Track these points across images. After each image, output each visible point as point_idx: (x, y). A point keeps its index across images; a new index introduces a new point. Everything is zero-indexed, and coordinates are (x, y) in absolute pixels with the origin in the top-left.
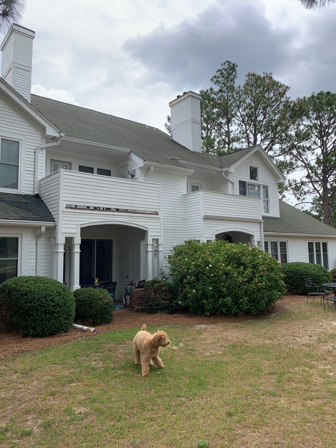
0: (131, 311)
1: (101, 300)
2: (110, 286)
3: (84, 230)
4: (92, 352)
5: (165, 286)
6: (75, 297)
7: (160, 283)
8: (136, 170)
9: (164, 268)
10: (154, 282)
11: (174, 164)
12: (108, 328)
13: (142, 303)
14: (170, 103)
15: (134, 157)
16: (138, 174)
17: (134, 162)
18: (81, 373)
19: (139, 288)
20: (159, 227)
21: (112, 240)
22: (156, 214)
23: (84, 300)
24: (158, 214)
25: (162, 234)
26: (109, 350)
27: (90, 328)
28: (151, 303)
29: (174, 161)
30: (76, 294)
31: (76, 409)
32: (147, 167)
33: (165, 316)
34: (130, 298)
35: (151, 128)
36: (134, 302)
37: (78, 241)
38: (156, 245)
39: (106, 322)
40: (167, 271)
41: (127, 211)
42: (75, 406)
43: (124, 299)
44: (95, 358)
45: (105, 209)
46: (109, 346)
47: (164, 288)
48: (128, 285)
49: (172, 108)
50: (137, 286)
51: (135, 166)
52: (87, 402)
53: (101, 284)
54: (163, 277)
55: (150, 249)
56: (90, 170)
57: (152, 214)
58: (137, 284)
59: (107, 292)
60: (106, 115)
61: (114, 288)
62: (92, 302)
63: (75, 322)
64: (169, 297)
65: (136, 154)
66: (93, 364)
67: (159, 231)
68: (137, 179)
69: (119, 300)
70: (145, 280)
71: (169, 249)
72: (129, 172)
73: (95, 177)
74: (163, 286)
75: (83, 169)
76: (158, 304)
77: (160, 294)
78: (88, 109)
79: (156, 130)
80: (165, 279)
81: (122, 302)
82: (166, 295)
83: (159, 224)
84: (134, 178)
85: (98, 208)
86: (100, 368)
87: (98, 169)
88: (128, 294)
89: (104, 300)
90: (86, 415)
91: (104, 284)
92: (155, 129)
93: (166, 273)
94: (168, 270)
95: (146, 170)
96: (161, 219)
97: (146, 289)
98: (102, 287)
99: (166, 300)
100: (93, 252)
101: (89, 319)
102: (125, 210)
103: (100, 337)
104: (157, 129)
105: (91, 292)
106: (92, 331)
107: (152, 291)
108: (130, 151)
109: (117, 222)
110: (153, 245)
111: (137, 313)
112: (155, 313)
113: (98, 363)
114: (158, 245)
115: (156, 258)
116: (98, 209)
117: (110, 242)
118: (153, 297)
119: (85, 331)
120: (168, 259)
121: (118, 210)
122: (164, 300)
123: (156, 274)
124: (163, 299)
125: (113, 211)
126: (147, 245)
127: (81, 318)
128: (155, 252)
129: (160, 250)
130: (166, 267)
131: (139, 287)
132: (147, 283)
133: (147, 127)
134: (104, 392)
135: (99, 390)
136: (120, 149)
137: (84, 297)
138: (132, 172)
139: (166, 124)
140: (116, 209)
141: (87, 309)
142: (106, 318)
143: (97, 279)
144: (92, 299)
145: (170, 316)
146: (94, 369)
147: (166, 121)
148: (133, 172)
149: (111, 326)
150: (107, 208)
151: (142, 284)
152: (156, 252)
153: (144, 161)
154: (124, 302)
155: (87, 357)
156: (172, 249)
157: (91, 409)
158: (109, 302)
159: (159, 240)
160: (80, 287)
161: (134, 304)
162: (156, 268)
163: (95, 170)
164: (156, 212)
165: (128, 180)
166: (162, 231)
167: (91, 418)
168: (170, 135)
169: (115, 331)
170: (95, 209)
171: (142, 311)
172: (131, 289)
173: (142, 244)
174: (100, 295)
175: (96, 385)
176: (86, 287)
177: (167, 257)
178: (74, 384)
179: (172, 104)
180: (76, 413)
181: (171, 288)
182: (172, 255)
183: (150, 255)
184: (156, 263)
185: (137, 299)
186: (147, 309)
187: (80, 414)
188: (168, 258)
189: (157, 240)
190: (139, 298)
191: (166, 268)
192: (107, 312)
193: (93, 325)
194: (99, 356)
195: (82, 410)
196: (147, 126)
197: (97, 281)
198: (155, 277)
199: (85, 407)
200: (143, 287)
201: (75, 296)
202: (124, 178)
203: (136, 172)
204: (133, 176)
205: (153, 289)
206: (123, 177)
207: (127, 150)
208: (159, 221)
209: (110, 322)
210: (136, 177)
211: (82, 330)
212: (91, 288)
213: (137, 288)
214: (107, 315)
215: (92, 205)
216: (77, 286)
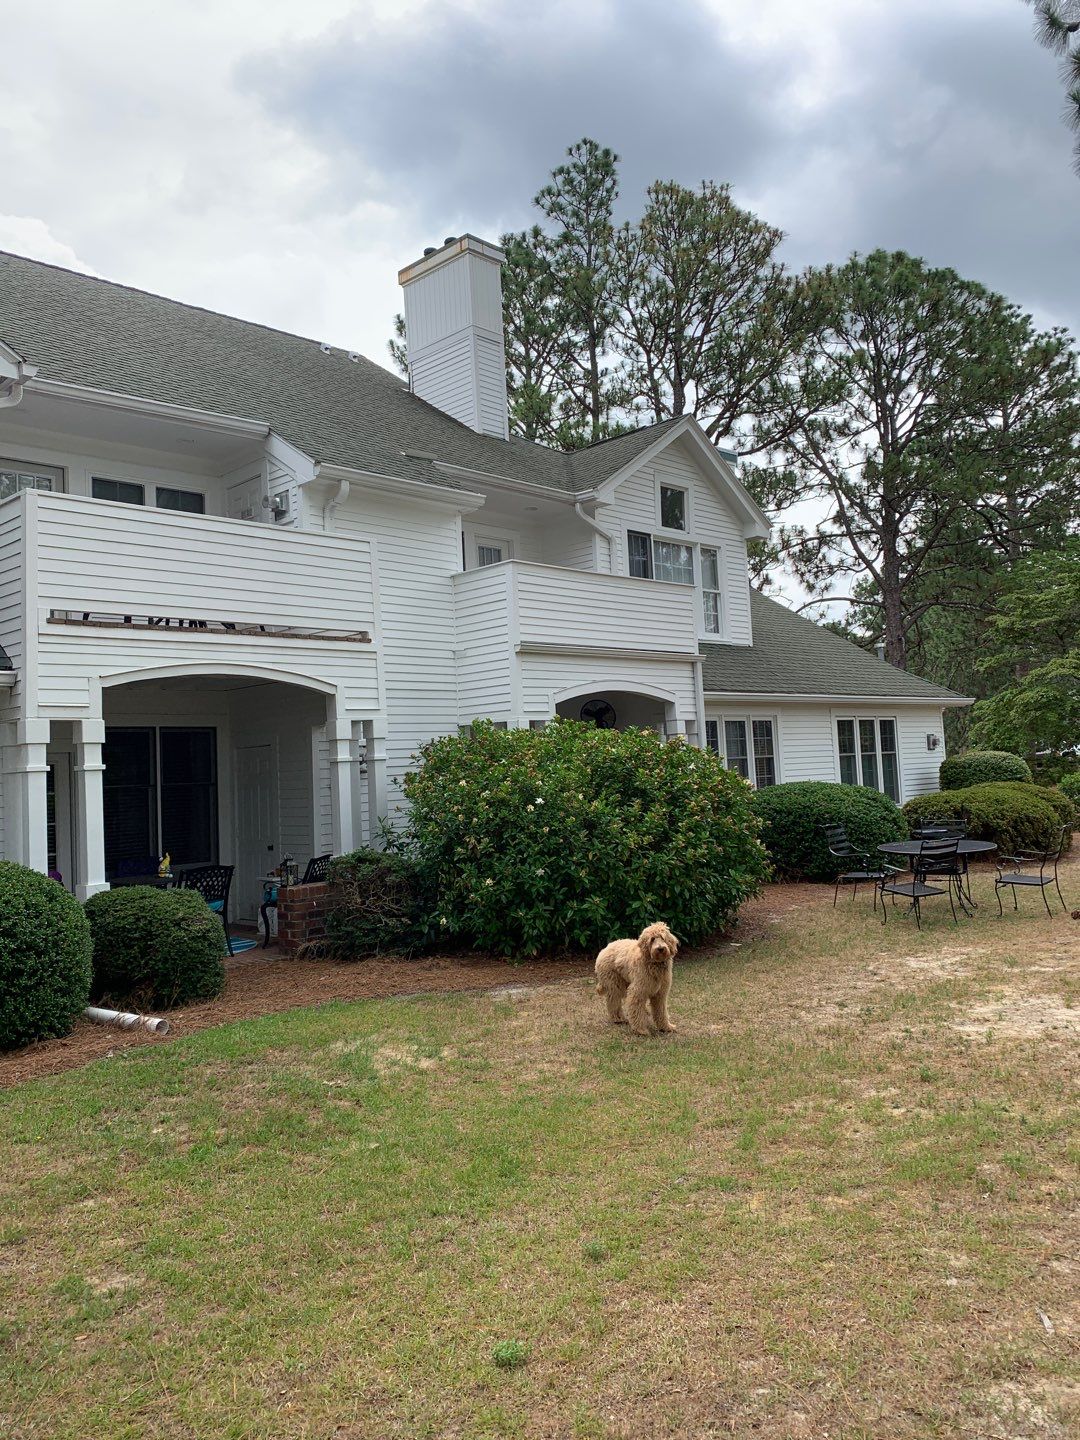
0: (283, 957)
1: (178, 925)
2: (211, 879)
3: (114, 697)
4: (154, 1094)
5: (394, 872)
6: (92, 919)
7: (378, 861)
8: (290, 494)
9: (392, 814)
10: (360, 859)
11: (418, 475)
12: (206, 1015)
13: (320, 931)
14: (401, 273)
15: (280, 448)
16: (300, 508)
17: (282, 467)
18: (114, 1166)
19: (310, 881)
20: (373, 684)
21: (214, 729)
22: (360, 641)
23: (124, 927)
24: (369, 641)
25: (383, 703)
26: (211, 1085)
27: (147, 1018)
28: (350, 929)
29: (419, 467)
30: (95, 908)
31: (97, 1281)
32: (328, 482)
33: (395, 968)
34: (280, 916)
35: (339, 355)
36: (291, 926)
37: (94, 732)
38: (363, 741)
39: (198, 996)
40: (402, 825)
41: (262, 630)
42: (94, 1273)
43: (261, 919)
44: (162, 1113)
45: (186, 625)
46: (208, 1071)
47: (390, 879)
48: (272, 874)
49: (408, 288)
50: (301, 876)
51: (287, 478)
52: (136, 1256)
53: (182, 873)
54: (390, 844)
55: (343, 753)
56: (132, 494)
57: (347, 639)
58: (303, 870)
59: (201, 900)
60: (185, 308)
61: (226, 887)
62: (150, 933)
63: (95, 1000)
64: (409, 903)
65: (287, 438)
66: (155, 1131)
67: (372, 694)
68: (295, 524)
69: (243, 923)
70: (328, 856)
71: (408, 754)
72: (266, 499)
73: (148, 518)
74: (389, 870)
75: (105, 489)
76: (374, 930)
77: (379, 898)
78: (122, 286)
79: (356, 360)
80: (395, 850)
81: (256, 929)
82: (398, 902)
83: (371, 673)
84: (284, 521)
85: (160, 620)
86: (180, 1144)
87: (158, 490)
88: (274, 904)
89: (189, 926)
90: (132, 1298)
91: (190, 873)
92: (355, 357)
93: (400, 831)
94: (405, 822)
95: (324, 494)
96: (379, 656)
97: (332, 885)
98: (183, 884)
99: (398, 916)
100: (152, 769)
101: (141, 989)
102: (255, 626)
103: (181, 1045)
104: (362, 359)
105: (146, 902)
106: (153, 1028)
107: (354, 889)
108: (267, 430)
109: (230, 667)
110: (353, 741)
111: (306, 963)
112: (362, 959)
113: (173, 1130)
114: (370, 740)
115: (366, 782)
116: (163, 624)
117: (208, 736)
118: (358, 910)
119: (131, 1028)
120: (404, 786)
121: (230, 627)
122: (394, 915)
123: (366, 836)
124: (389, 914)
125: (212, 631)
126: (333, 742)
127: (115, 987)
128: (361, 763)
129: (377, 756)
130: (398, 809)
131: (310, 878)
132: (338, 863)
133: (328, 352)
134: (194, 1219)
135: (176, 1216)
136: (235, 421)
137: (124, 918)
138: (278, 499)
139: (391, 343)
140: (223, 624)
141: (135, 958)
142: (199, 981)
143: (168, 858)
144: (150, 922)
145: (411, 967)
146: (159, 1149)
147: (392, 333)
148: (281, 501)
149: (216, 1006)
150: (192, 623)
151: (319, 869)
152: (365, 764)
153: (318, 463)
154: (262, 930)
155: (136, 1110)
156: (417, 753)
157: (150, 1277)
158: (209, 931)
159: (375, 725)
160: (107, 887)
161: (293, 936)
162: (365, 816)
163: (150, 494)
164: (361, 632)
165: (266, 525)
166: (383, 694)
167: (149, 1305)
168: (404, 378)
169: (230, 1023)
170: (153, 624)
171: (322, 954)
172: (283, 886)
173: (318, 739)
174: (177, 909)
175: (167, 1201)
176: (128, 886)
177: (401, 780)
178: (90, 1203)
179: (407, 277)
180: (96, 1293)
181: (414, 876)
182: (417, 771)
183: (345, 775)
184: (365, 798)
185: (303, 917)
186: (337, 949)
187: (111, 1296)
188: (405, 781)
189: (368, 724)
190: (311, 915)
191: (400, 814)
192: (202, 963)
193: (157, 1007)
194: (174, 1107)
195: (118, 1282)
196: (326, 349)
197: (165, 864)
198: (364, 844)
199: (127, 1272)
200: (321, 878)
201: (91, 915)
202: (251, 519)
203: (292, 499)
204: (279, 514)
205: (356, 884)
206: (246, 515)
207: (260, 426)
208: (372, 663)
209: (214, 994)
210: (291, 515)
211: (118, 1027)
212: (146, 889)
213: (304, 881)
214: (202, 972)
215: (140, 612)
216: (96, 881)
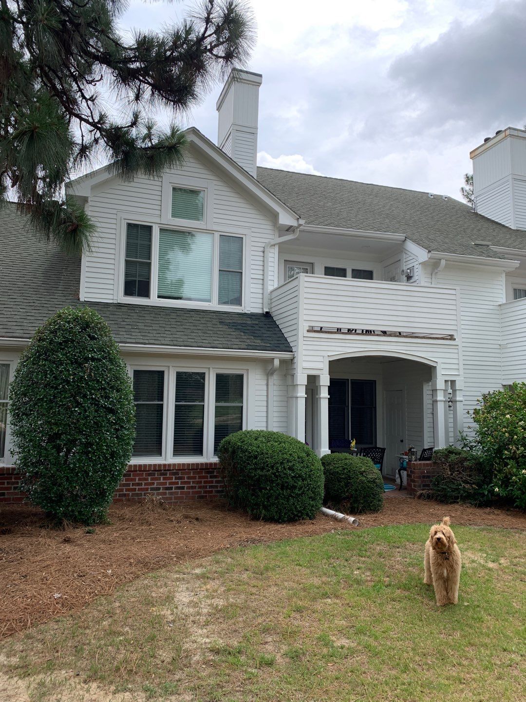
0: (410, 496)
1: (362, 474)
2: (378, 455)
3: (334, 365)
4: (354, 554)
5: (469, 460)
6: (324, 466)
7: (460, 454)
8: (415, 268)
9: (466, 430)
10: (450, 452)
11: (481, 254)
12: (375, 520)
13: (428, 486)
14: (471, 153)
15: (411, 246)
16: (419, 274)
17: (412, 255)
18: (338, 585)
19: (423, 460)
20: (456, 361)
21: (375, 381)
22: (450, 339)
23: (338, 472)
24: (455, 339)
25: (461, 372)
26: (380, 555)
27: (348, 517)
28: (444, 487)
29: (481, 249)
30: (325, 461)
31: (335, 639)
32: (435, 260)
33: (469, 510)
34: (408, 475)
35: (437, 198)
36: (414, 481)
37: (325, 381)
38: (450, 391)
39: (371, 510)
40: (472, 436)
41: (400, 334)
42: (334, 635)
43: (397, 476)
44: (358, 564)
45: (364, 332)
46: (378, 548)
47: (466, 464)
48: (403, 454)
49: (475, 160)
50: (419, 457)
51: (414, 260)
52: (351, 631)
53: (362, 449)
54: (466, 445)
55: (440, 397)
56: (341, 273)
57: (443, 339)
58: (419, 454)
59: (372, 463)
60: (365, 185)
61: (382, 458)
62: (349, 476)
63: (325, 504)
64: (479, 478)
65: (415, 241)
66: (355, 573)
67: (456, 367)
68: (417, 282)
69: (388, 476)
70: (432, 449)
71: (476, 398)
72: (403, 271)
73: (349, 283)
74: (466, 459)
75: (330, 271)
76: (457, 489)
77: (460, 473)
79: (446, 199)
80: (468, 449)
81: (394, 480)
82: (470, 476)
83: (456, 356)
84: (412, 281)
85: (353, 330)
86: (367, 581)
87: (353, 270)
88: (405, 469)
89: (367, 475)
90: (352, 652)
91: (365, 449)
93: (471, 439)
94: (473, 434)
95: (433, 267)
96: (460, 347)
97: (435, 463)
98: (362, 454)
99: (472, 484)
100: (347, 398)
101: (345, 503)
102: (395, 332)
103: (365, 533)
104: (449, 199)
105: (347, 461)
106: (351, 522)
107: (447, 467)
108: (404, 238)
109: (382, 352)
110: (445, 390)
111: (420, 501)
112: (451, 503)
113: (363, 573)
114: (454, 391)
115: (452, 412)
116: (354, 332)
117: (372, 384)
118: (448, 478)
119: (341, 521)
120: (473, 416)
121: (384, 333)
122: (468, 483)
123: (452, 440)
124: (466, 482)
125: (378, 335)
126: (434, 391)
127: (334, 499)
128: (449, 402)
129: (458, 399)
130: (469, 428)
131: (422, 458)
132: (438, 453)
133: (432, 197)
134: (377, 621)
135: (369, 617)
136: (389, 235)
137: (338, 468)
139: (462, 189)
140: (382, 331)
141: (342, 487)
142: (371, 503)
143: (355, 441)
144: (349, 471)
145: (479, 511)
146: (358, 582)
148: (410, 271)
149: (380, 516)
150: (367, 331)
151: (428, 454)
152: (452, 402)
153: (429, 252)
154: (398, 481)
155: (346, 561)
156: (480, 398)
157: (359, 644)
158: (376, 479)
159: (457, 383)
160: (329, 452)
161: (415, 486)
162: (451, 430)
163: (349, 273)
164: (450, 335)
165: (402, 284)
166: (461, 367)
167: (359, 658)
168: (470, 204)
169: (386, 526)
170: (350, 331)
171: (429, 498)
172: (409, 461)
173: (427, 389)
174: (361, 466)
175: (363, 608)
176: (339, 452)
177: (472, 412)
178: (329, 600)
179: (474, 155)
180: (335, 645)
181: (480, 464)
182: (480, 408)
183: (441, 408)
184: (452, 420)
185: (419, 477)
186: (437, 496)
187: (342, 648)
188: (474, 413)
189: (453, 382)
190: (424, 477)
191: (470, 430)
192: (373, 494)
193: (352, 512)
194: (364, 563)
195: (344, 642)
196: (431, 196)
197: (353, 444)
198: (451, 444)
199: (348, 638)
200: (429, 459)
201: (323, 464)
202: (395, 281)
203: (416, 270)
204: (409, 278)
205: (448, 464)
206: (393, 279)
207: (400, 236)
208: (456, 351)
209: (378, 510)
210: (415, 278)
211: (335, 519)
212: (347, 455)
213: (420, 460)
214: (373, 498)
215: (345, 327)
216: (325, 450)
